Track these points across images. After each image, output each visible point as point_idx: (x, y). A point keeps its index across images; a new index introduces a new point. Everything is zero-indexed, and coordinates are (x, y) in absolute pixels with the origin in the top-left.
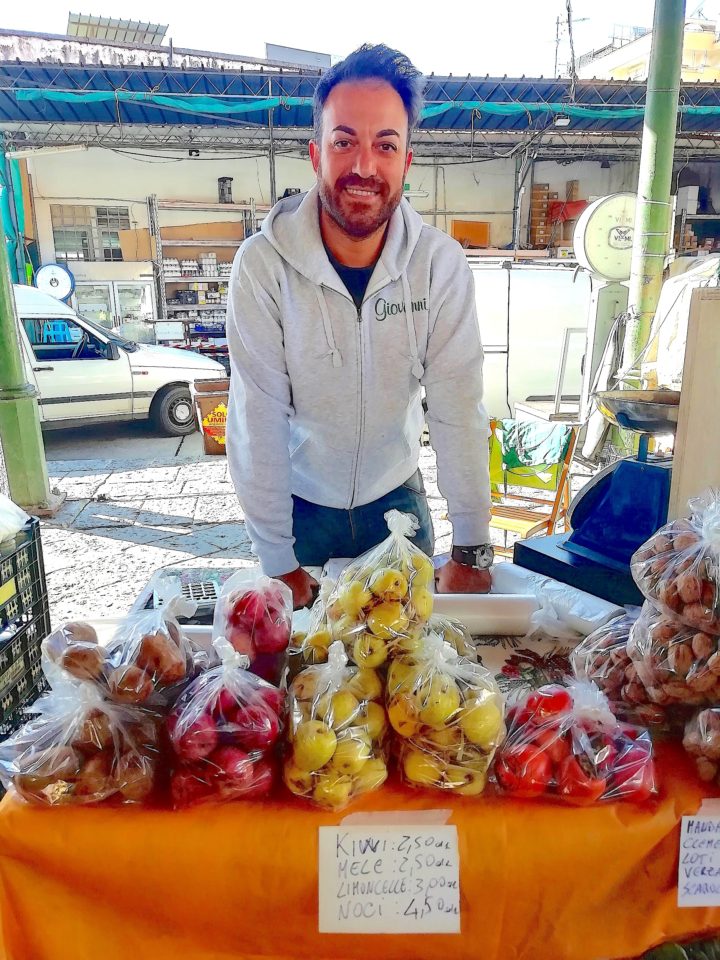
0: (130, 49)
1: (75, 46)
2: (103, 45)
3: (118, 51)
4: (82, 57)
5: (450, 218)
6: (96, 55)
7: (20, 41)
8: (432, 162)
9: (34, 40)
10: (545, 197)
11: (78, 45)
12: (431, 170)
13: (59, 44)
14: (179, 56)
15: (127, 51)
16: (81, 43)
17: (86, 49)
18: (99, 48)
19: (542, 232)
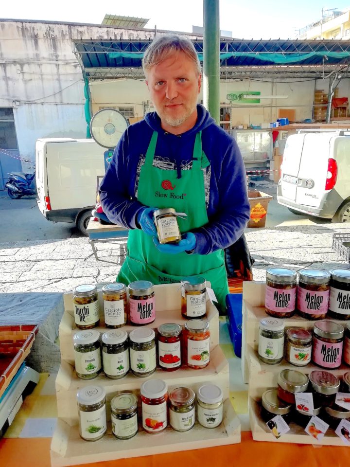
0: (137, 31)
1: (112, 30)
2: (125, 29)
3: (132, 32)
4: (115, 36)
5: (278, 108)
6: (122, 34)
7: (88, 28)
8: (271, 81)
9: (94, 28)
10: (322, 96)
11: (114, 29)
12: (270, 85)
13: (105, 29)
14: (159, 33)
15: (135, 32)
16: (115, 28)
17: (117, 31)
18: (123, 31)
19: (320, 113)
